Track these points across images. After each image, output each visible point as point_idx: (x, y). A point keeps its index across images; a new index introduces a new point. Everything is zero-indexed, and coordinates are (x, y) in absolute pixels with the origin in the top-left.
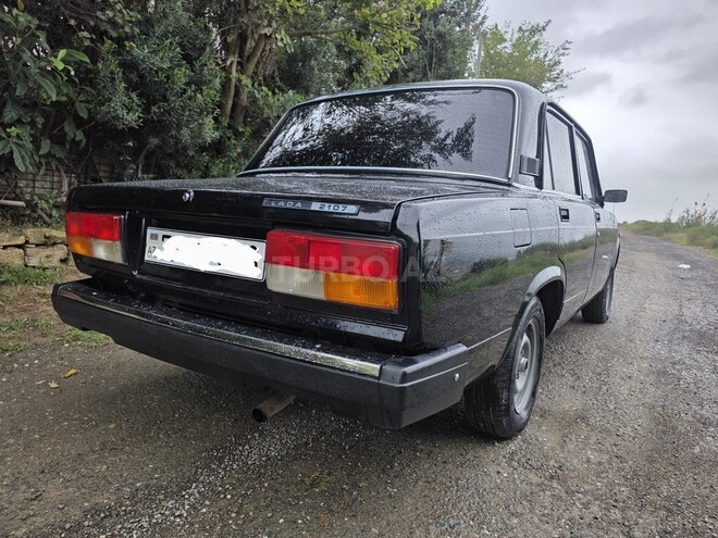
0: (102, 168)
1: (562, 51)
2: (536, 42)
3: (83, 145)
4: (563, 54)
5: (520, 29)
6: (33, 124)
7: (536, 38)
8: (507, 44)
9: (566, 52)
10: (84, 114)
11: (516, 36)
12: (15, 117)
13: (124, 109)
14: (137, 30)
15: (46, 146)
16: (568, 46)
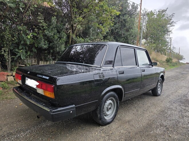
0: (42, 56)
1: (172, 16)
2: (164, 15)
3: (36, 52)
4: (172, 17)
5: (159, 11)
6: (26, 49)
7: (164, 13)
8: (155, 15)
9: (173, 16)
10: (36, 46)
11: (158, 13)
12: (22, 48)
13: (44, 45)
14: (47, 27)
15: (29, 53)
16: (174, 14)
